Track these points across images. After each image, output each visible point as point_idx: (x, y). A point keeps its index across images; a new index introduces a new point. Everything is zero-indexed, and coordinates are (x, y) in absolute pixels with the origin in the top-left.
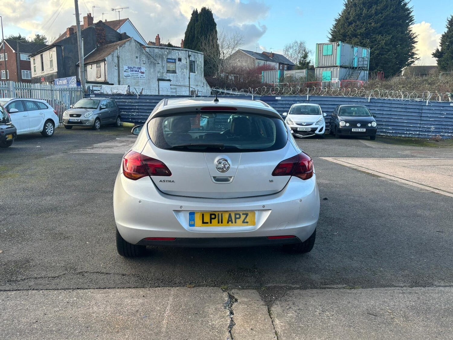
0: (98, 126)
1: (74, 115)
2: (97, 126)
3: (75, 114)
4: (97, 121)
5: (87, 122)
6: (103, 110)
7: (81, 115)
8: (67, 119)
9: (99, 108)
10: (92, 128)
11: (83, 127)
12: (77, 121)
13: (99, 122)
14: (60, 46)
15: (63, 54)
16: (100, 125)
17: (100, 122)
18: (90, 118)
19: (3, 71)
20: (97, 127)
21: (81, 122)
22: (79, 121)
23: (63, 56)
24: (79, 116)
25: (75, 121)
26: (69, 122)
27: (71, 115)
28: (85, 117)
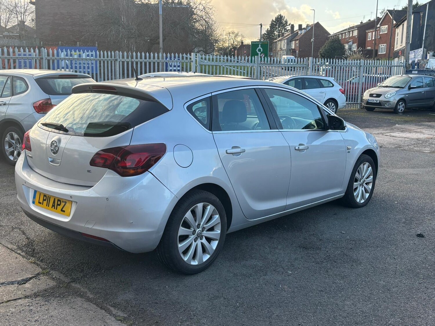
0: (402, 110)
1: (374, 95)
2: (400, 109)
3: (376, 94)
4: (401, 103)
5: (387, 104)
6: (412, 91)
7: (381, 95)
8: (366, 100)
9: (407, 87)
10: (394, 111)
11: (381, 109)
12: (376, 102)
13: (403, 105)
14: (419, 12)
15: (421, 22)
16: (405, 108)
17: (405, 104)
18: (392, 100)
19: (381, 45)
20: (400, 111)
21: (380, 104)
22: (378, 102)
23: (420, 24)
24: (379, 96)
25: (374, 102)
26: (368, 103)
27: (371, 95)
28: (385, 98)
